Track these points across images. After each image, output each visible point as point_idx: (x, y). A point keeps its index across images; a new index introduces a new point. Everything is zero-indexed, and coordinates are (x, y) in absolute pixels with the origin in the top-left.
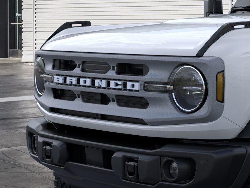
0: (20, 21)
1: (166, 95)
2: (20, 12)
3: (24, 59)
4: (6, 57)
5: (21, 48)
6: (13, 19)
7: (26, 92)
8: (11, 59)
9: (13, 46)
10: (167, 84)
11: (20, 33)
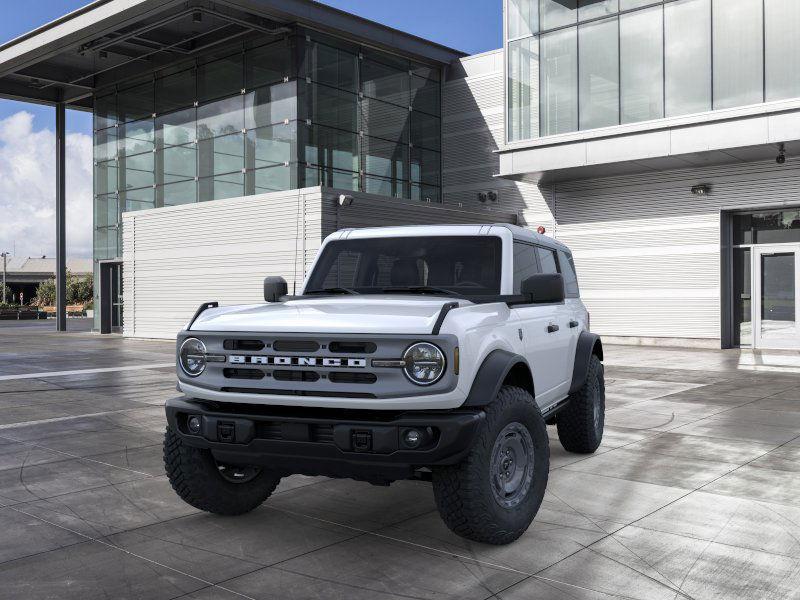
0: (122, 301)
1: (399, 370)
2: (121, 294)
3: (125, 334)
4: (110, 332)
5: (122, 324)
6: (115, 300)
7: (127, 363)
8: (113, 335)
9: (115, 323)
10: (400, 359)
11: (122, 312)
